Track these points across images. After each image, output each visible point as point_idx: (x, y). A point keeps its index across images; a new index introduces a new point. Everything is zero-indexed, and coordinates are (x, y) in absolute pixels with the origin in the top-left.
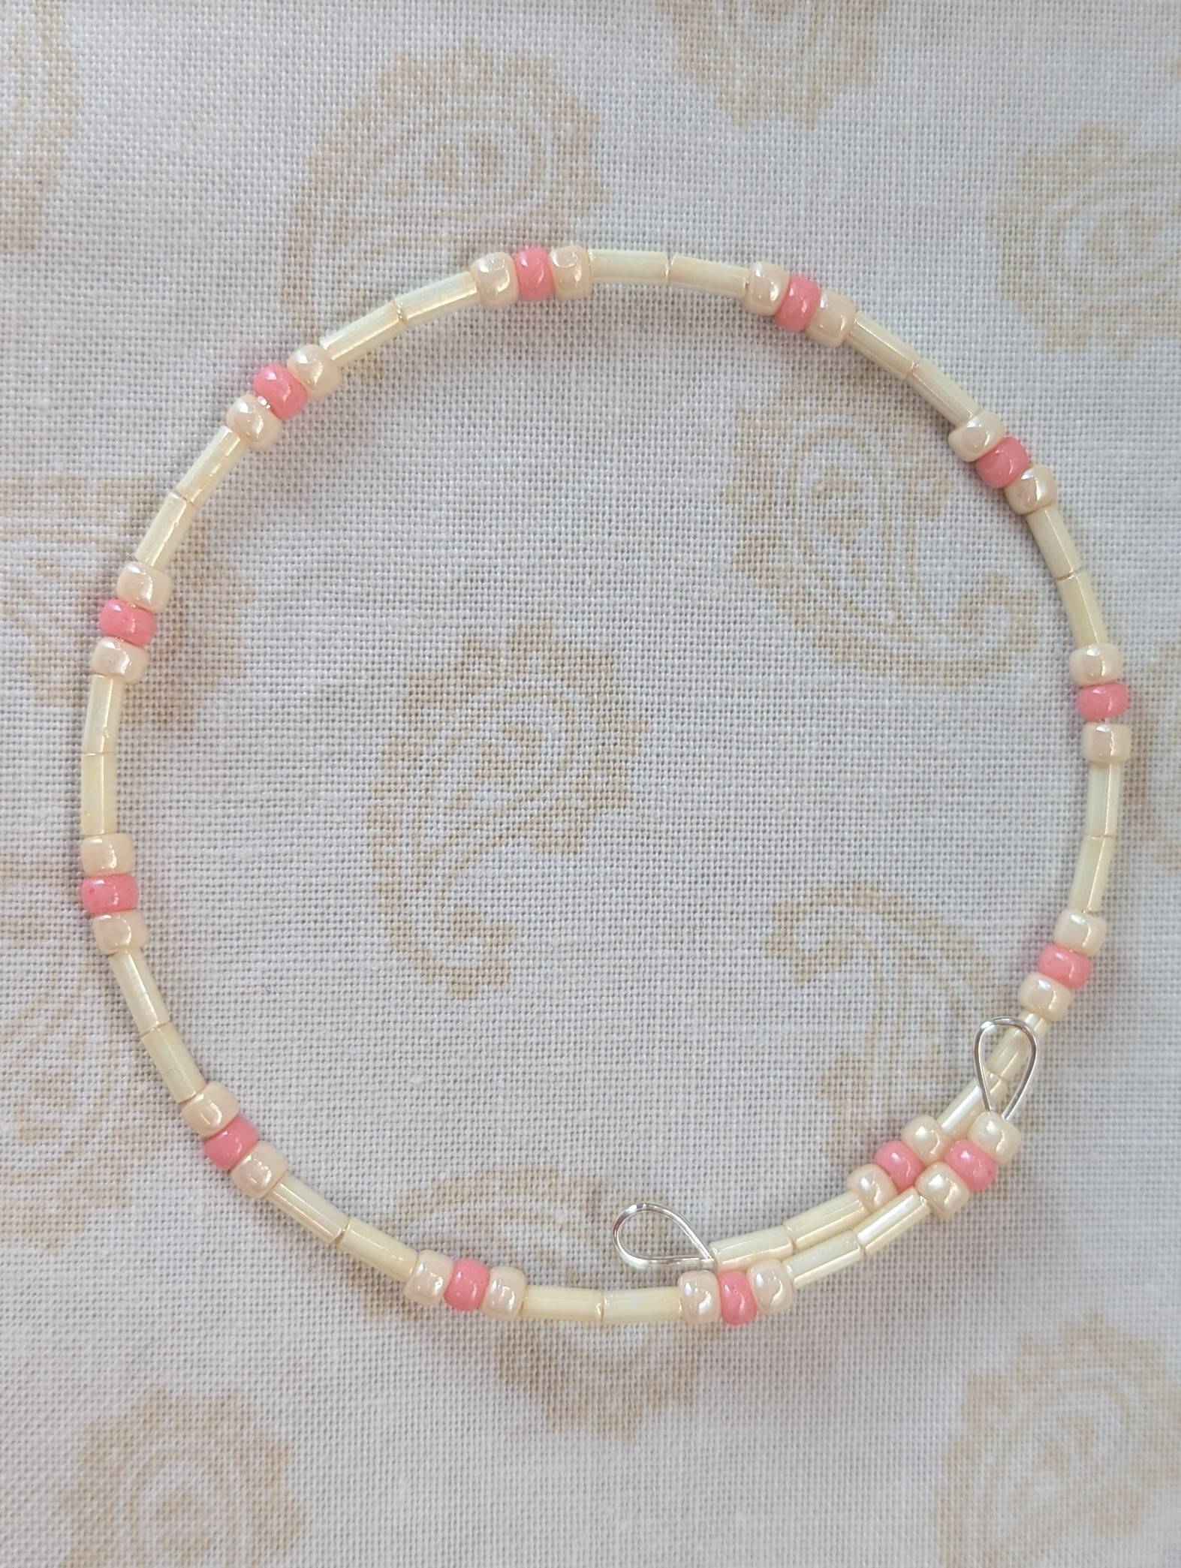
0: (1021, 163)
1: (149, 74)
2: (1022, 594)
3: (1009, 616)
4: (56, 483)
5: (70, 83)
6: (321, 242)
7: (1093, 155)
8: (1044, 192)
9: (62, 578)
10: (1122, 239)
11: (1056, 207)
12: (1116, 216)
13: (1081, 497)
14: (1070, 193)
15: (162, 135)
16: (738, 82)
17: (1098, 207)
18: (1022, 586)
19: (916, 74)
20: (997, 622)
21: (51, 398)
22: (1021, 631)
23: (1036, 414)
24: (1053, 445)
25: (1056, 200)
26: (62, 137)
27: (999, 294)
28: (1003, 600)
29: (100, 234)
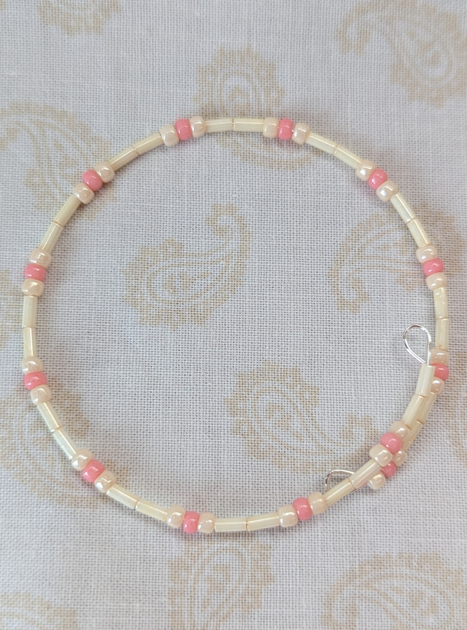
0: (40, 210)
1: (4, 563)
2: (213, 210)
3: (222, 215)
4: (170, 601)
5: (8, 596)
6: (72, 492)
7: (37, 181)
8: (52, 201)
9: (210, 598)
10: (71, 170)
11: (58, 196)
12: (61, 172)
13: (174, 187)
14: (52, 191)
15: (29, 558)
16: (7, 324)
17: (58, 179)
18: (210, 210)
19: (4, 252)
20: (225, 220)
21: (136, 603)
22: (228, 211)
23: (141, 204)
24: (153, 198)
25: (55, 196)
26: (30, 599)
27: (93, 219)
28: (215, 217)
29: (69, 583)
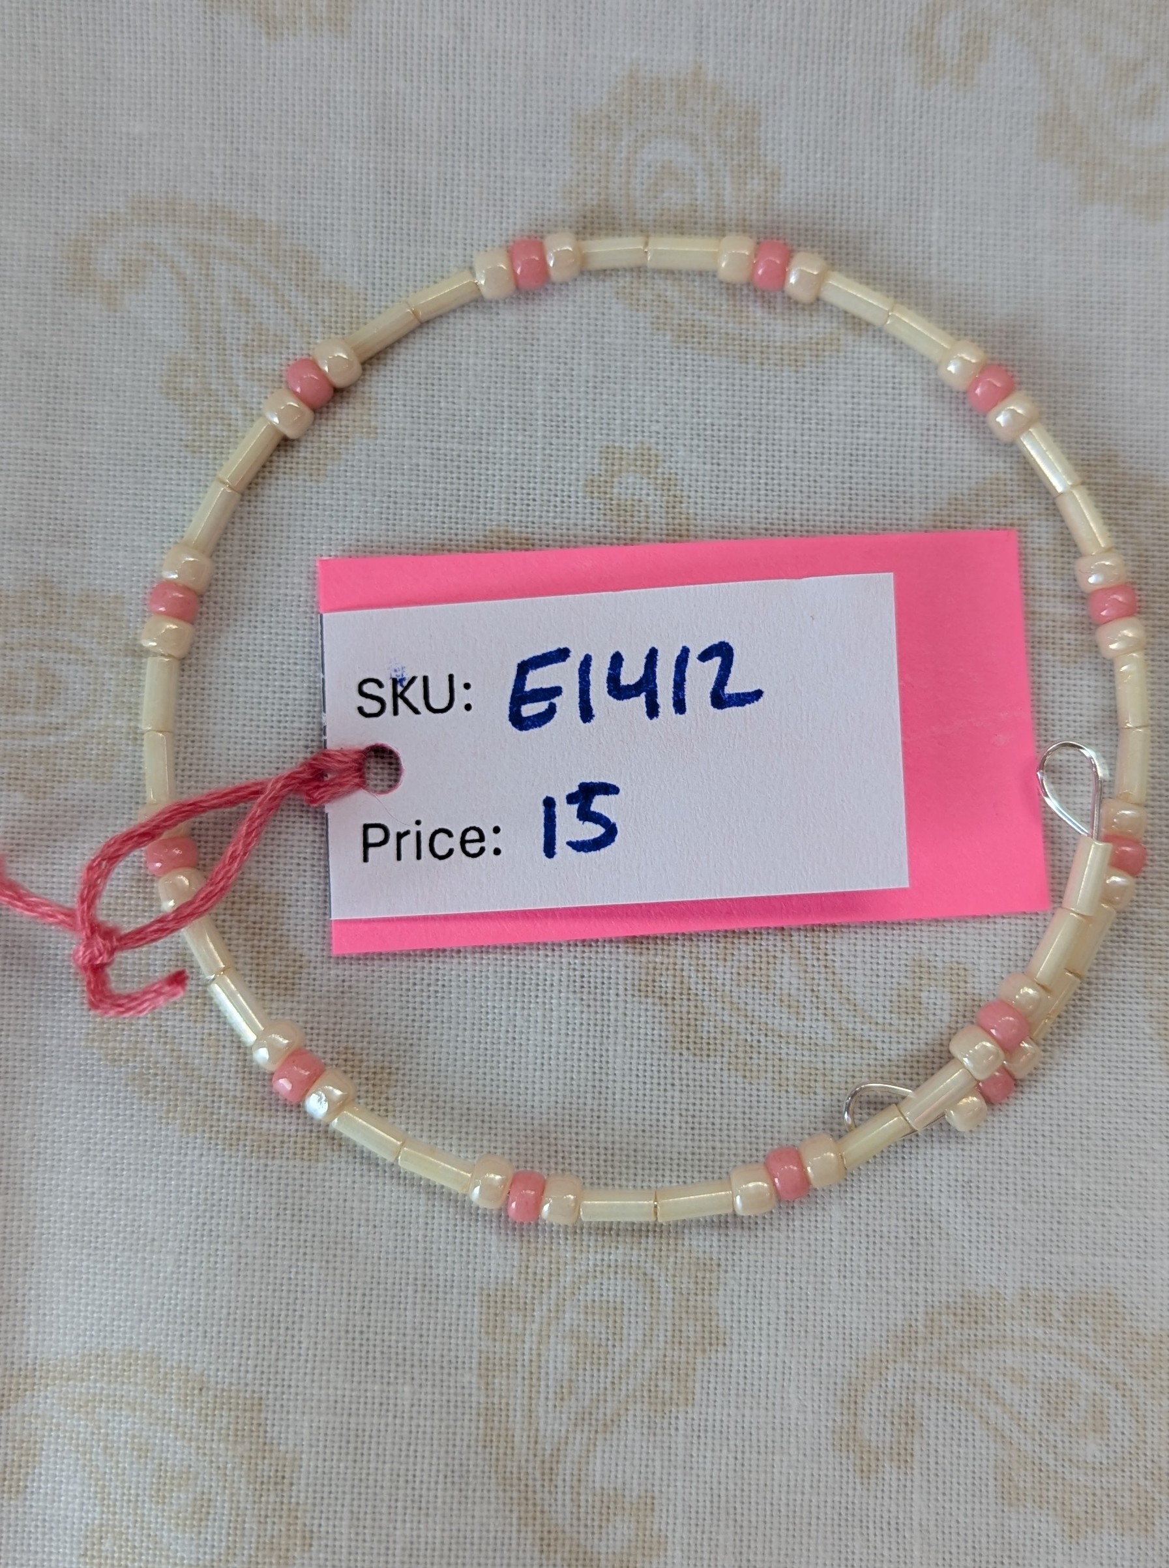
0: (197, 455)
1: (103, 1281)
2: (604, 461)
3: (624, 474)
4: (483, 1381)
5: (111, 1357)
6: (261, 1122)
7: (191, 386)
8: (225, 434)
10: (270, 361)
11: (240, 423)
12: (249, 365)
13: (513, 404)
14: (226, 410)
15: (159, 1272)
16: (118, 723)
17: (240, 382)
18: (596, 461)
19: (112, 554)
20: (630, 486)
21: (404, 1384)
22: (639, 463)
23: (435, 445)
24: (464, 430)
25: (233, 422)
26: (159, 1366)
27: (321, 478)
28: (609, 479)
29: (250, 1334)
